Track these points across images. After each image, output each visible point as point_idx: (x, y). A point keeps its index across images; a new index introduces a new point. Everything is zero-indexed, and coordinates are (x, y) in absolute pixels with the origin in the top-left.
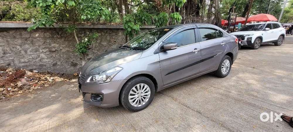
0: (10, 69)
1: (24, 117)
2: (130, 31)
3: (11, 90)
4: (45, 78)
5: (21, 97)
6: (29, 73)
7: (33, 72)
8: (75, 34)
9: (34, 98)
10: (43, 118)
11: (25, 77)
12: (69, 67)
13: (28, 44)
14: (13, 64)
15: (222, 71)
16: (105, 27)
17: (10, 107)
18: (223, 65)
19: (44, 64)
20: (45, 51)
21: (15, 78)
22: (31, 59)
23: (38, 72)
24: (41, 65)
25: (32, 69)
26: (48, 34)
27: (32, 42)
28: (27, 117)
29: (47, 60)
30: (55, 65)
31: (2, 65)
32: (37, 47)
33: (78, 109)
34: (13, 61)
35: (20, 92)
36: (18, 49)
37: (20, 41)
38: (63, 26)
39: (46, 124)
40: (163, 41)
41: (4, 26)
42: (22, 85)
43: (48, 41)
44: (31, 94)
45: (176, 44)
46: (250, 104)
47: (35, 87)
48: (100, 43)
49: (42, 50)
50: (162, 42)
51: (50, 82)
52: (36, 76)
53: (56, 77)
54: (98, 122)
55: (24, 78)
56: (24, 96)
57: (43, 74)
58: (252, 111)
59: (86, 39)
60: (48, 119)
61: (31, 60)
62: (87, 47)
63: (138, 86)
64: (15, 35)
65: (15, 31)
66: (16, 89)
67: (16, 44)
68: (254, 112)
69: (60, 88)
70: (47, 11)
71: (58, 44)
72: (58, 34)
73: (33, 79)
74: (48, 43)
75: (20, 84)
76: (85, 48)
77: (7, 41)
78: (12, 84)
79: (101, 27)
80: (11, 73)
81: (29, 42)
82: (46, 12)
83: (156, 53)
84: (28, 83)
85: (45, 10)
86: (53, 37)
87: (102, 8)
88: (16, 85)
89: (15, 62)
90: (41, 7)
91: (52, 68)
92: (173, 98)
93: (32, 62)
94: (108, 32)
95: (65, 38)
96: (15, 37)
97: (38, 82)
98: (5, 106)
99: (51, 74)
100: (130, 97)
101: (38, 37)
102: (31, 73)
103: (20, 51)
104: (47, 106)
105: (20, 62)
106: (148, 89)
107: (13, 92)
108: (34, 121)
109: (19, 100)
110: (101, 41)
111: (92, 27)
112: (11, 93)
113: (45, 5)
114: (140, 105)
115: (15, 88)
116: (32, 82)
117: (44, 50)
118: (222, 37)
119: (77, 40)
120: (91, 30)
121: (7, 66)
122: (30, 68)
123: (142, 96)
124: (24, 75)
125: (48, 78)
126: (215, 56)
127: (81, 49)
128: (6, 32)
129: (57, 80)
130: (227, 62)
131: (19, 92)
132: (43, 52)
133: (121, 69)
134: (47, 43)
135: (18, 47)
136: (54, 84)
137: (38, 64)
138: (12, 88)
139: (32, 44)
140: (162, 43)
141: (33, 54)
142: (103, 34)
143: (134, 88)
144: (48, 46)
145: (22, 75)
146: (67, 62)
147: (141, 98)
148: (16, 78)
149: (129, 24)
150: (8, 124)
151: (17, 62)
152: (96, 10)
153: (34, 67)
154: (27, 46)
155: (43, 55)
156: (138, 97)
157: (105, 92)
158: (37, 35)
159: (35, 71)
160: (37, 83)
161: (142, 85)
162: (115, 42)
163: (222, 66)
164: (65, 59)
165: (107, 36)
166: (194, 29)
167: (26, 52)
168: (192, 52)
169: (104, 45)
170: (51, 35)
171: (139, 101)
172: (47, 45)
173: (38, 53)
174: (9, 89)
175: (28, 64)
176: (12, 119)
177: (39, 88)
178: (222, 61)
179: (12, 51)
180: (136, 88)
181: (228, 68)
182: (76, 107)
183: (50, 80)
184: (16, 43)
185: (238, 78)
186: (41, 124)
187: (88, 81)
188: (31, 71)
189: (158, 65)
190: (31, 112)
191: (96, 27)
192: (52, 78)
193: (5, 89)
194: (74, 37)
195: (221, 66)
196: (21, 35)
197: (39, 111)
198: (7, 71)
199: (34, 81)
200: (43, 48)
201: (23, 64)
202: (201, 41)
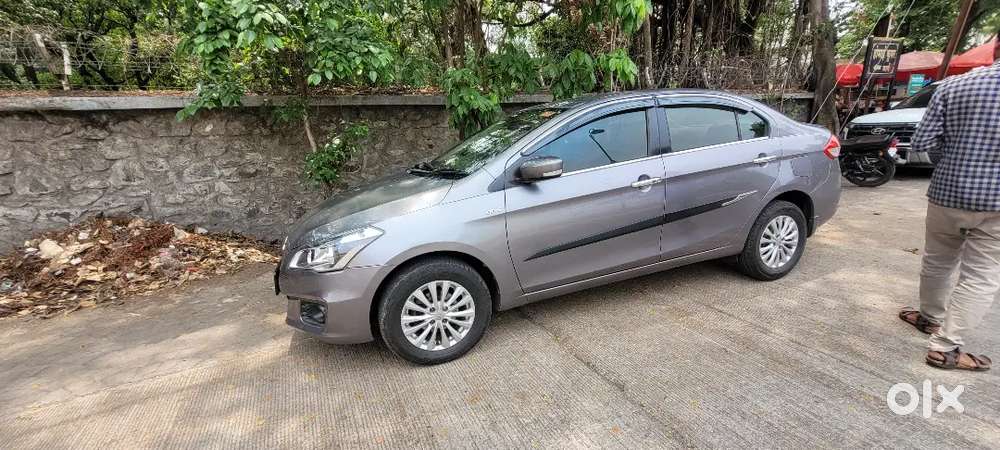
0: (139, 222)
1: (143, 351)
2: (464, 115)
3: (132, 278)
4: (221, 252)
5: (154, 298)
6: (182, 235)
7: (196, 231)
8: (307, 124)
9: (183, 304)
10: (183, 359)
11: (172, 247)
12: (291, 221)
13: (187, 154)
14: (147, 209)
15: (764, 258)
16: (397, 101)
17: (120, 321)
18: (768, 237)
19: (227, 210)
20: (228, 174)
21: (145, 248)
22: (190, 194)
23: (208, 234)
24: (215, 214)
25: (194, 225)
26: (237, 126)
27: (196, 150)
28: (152, 349)
29: (231, 200)
30: (252, 214)
31: (121, 209)
32: (208, 162)
33: (275, 342)
34: (148, 199)
35: (155, 285)
36: (161, 167)
37: (165, 146)
38: (270, 101)
39: (186, 373)
40: (524, 151)
41: (128, 106)
42: (159, 268)
43: (237, 144)
44: (177, 293)
45: (559, 161)
46: (819, 377)
47: (190, 274)
48: (384, 151)
49: (219, 169)
50: (522, 154)
51: (232, 262)
52: (198, 244)
53: (253, 250)
54: (315, 381)
55: (168, 247)
56: (160, 297)
57: (218, 240)
58: (811, 401)
59: (337, 141)
60: (194, 362)
61: (192, 198)
62: (340, 165)
63: (432, 286)
64: (154, 130)
65: (154, 118)
66: (145, 277)
67: (156, 155)
68: (821, 405)
69: (253, 282)
70: (216, 65)
71: (262, 153)
72: (265, 126)
73: (189, 252)
74: (237, 150)
75: (155, 263)
76: (333, 166)
77: (136, 145)
78: (138, 264)
79: (386, 101)
80: (137, 233)
81: (187, 147)
82: (214, 68)
83: (494, 188)
84: (176, 262)
85: (212, 63)
86: (250, 134)
87: (372, 48)
88: (147, 267)
89: (152, 204)
90: (203, 53)
91: (245, 222)
92: (556, 336)
93: (195, 203)
94: (410, 117)
95: (284, 136)
96: (154, 135)
97: (202, 260)
98: (112, 320)
99: (241, 240)
100: (406, 319)
101: (212, 132)
102: (188, 235)
103: (166, 172)
104: (204, 328)
105: (165, 204)
106: (468, 299)
107: (137, 283)
108: (163, 363)
109: (146, 307)
110: (388, 144)
111: (359, 102)
112: (132, 288)
113: (211, 49)
114: (440, 348)
115: (143, 274)
116: (187, 260)
117: (226, 172)
118: (762, 135)
119: (313, 143)
120: (356, 111)
121: (132, 214)
122: (189, 221)
123: (446, 320)
124: (168, 240)
125: (230, 251)
126: (725, 201)
127: (319, 168)
128: (135, 120)
129: (253, 258)
130: (785, 228)
131: (152, 286)
132: (221, 176)
133: (377, 233)
134: (233, 149)
135: (161, 162)
136: (241, 270)
137: (209, 210)
138: (137, 272)
139: (197, 153)
140: (519, 156)
141: (197, 182)
142: (393, 122)
143: (418, 294)
144: (237, 159)
145: (166, 239)
146: (285, 206)
147: (442, 324)
148: (149, 248)
149: (463, 93)
150: (106, 364)
151: (156, 203)
152: (351, 54)
153: (200, 219)
154: (182, 160)
155: (222, 186)
156: (433, 322)
157: (330, 298)
158: (209, 129)
159: (201, 230)
160: (197, 264)
161: (446, 285)
162: (431, 146)
163: (763, 240)
164: (283, 197)
165: (407, 129)
166: (645, 109)
167: (179, 175)
168: (631, 188)
169: (395, 158)
170: (244, 128)
171: (435, 333)
172: (234, 155)
173: (209, 178)
174: (128, 276)
175: (184, 209)
176: (116, 353)
177: (201, 276)
178: (761, 221)
179: (146, 172)
180: (426, 292)
181: (789, 247)
182: (274, 338)
183: (234, 258)
184: (155, 150)
185: (827, 283)
186: (175, 372)
187: (293, 264)
188: (190, 229)
189: (500, 226)
190: (162, 340)
191: (370, 102)
192: (240, 252)
193: (120, 273)
194: (306, 134)
195: (757, 239)
196: (168, 127)
197: (182, 338)
198: (130, 226)
199: (193, 257)
200: (225, 166)
201: (171, 210)
202: (671, 151)
